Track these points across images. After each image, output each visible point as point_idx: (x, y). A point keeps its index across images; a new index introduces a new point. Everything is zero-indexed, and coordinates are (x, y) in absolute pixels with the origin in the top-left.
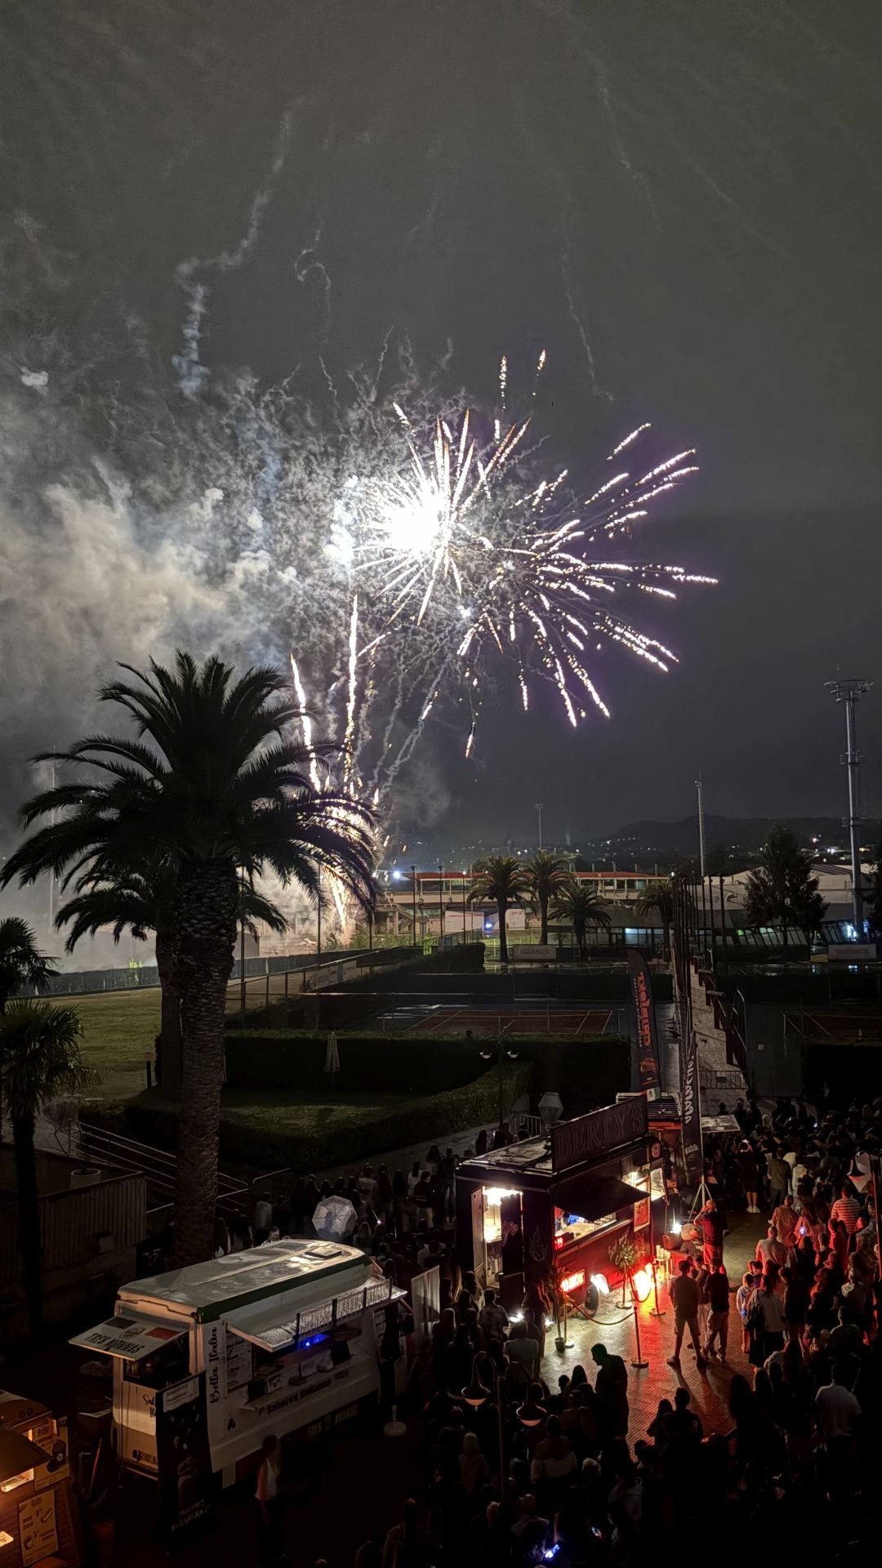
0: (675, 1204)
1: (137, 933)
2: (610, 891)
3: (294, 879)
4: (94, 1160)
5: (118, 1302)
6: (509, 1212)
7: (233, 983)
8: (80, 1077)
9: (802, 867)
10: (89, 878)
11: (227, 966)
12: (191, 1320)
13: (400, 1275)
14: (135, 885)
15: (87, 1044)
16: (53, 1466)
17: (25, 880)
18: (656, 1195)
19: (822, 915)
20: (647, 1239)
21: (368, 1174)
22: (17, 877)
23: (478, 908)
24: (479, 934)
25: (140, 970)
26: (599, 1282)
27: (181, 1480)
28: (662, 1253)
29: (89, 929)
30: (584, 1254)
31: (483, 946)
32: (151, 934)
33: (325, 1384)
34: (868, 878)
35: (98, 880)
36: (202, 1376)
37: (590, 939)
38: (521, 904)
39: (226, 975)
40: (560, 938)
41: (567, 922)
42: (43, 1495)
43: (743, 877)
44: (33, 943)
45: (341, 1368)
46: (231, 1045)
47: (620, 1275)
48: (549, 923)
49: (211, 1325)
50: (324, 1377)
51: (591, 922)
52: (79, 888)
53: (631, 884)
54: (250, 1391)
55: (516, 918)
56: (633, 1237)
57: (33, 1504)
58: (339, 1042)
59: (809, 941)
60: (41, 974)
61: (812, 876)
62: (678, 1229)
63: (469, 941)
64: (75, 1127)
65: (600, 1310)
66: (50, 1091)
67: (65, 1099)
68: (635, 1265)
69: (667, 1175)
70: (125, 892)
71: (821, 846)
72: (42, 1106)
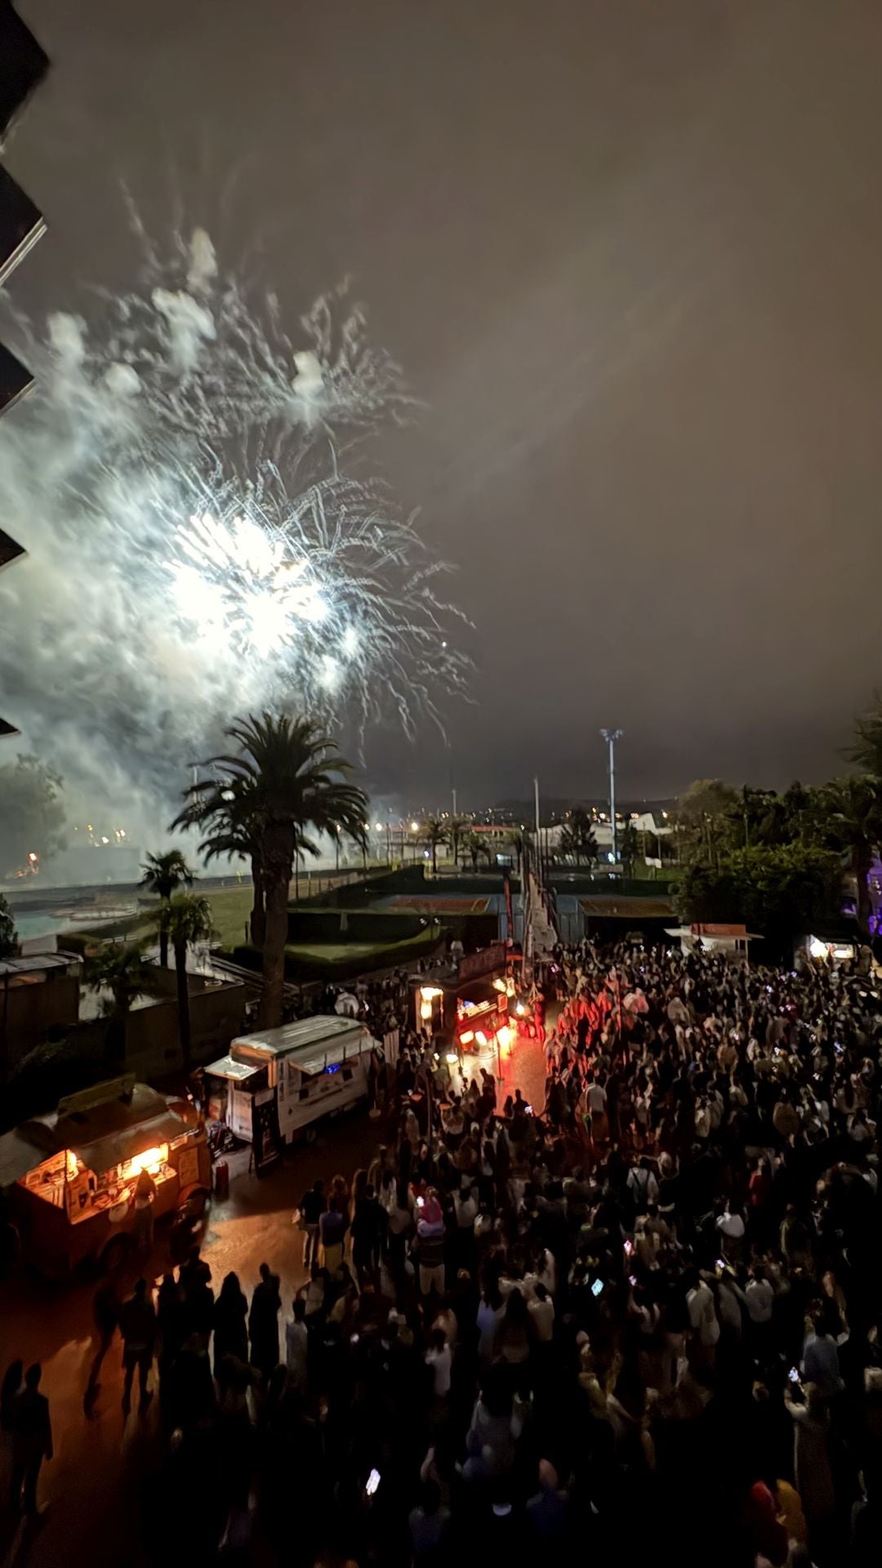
0: (521, 996)
1: (241, 857)
2: (491, 835)
3: (325, 832)
5: (232, 1048)
6: (435, 1003)
7: (292, 883)
8: (211, 933)
9: (587, 825)
10: (217, 827)
11: (289, 875)
12: (270, 1059)
13: (378, 1035)
14: (240, 832)
15: (214, 917)
17: (182, 830)
18: (511, 993)
19: (596, 849)
20: (505, 1015)
21: (362, 982)
22: (179, 827)
23: (422, 845)
24: (422, 859)
25: (241, 877)
26: (480, 1037)
27: (264, 1140)
28: (513, 1022)
29: (216, 854)
30: (471, 1023)
31: (423, 866)
32: (249, 858)
33: (340, 1090)
34: (620, 830)
35: (221, 829)
36: (275, 1088)
37: (479, 861)
38: (444, 842)
39: (289, 878)
40: (464, 861)
41: (469, 853)
42: (192, 1150)
43: (558, 829)
44: (186, 862)
45: (348, 1082)
46: (292, 917)
47: (491, 1033)
48: (459, 853)
49: (280, 1061)
50: (337, 1088)
51: (480, 853)
52: (210, 833)
53: (501, 833)
54: (300, 1095)
55: (441, 851)
56: (498, 1014)
57: (187, 1154)
58: (350, 917)
59: (590, 862)
60: (189, 880)
61: (592, 829)
62: (521, 1010)
63: (417, 863)
64: (208, 959)
65: (480, 1051)
66: (194, 940)
67: (203, 944)
68: (499, 1028)
69: (516, 982)
70: (235, 835)
71: (597, 814)
72: (190, 948)
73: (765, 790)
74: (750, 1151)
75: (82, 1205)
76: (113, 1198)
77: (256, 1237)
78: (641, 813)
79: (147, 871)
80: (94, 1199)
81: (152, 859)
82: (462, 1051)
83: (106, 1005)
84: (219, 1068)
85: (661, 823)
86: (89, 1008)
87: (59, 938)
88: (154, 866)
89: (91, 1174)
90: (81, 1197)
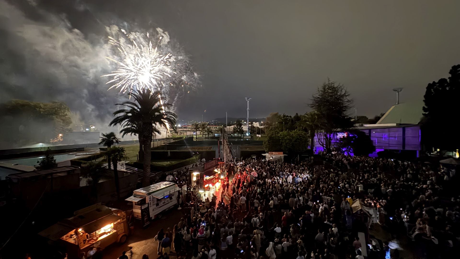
0: (222, 173)
1: (135, 134)
2: (213, 128)
3: (162, 126)
4: (128, 171)
5: (134, 193)
6: (197, 176)
7: (152, 143)
8: (126, 158)
9: (241, 125)
10: (126, 125)
11: (151, 140)
12: (146, 195)
13: (181, 186)
14: (134, 126)
15: (127, 153)
16: (123, 219)
17: (114, 125)
18: (219, 172)
19: (243, 132)
20: (218, 179)
21: (175, 171)
23: (193, 131)
24: (192, 135)
25: (135, 141)
26: (211, 185)
27: (145, 219)
28: (220, 181)
29: (126, 134)
30: (208, 182)
31: (193, 137)
32: (137, 135)
33: (169, 203)
34: (250, 127)
35: (128, 126)
36: (148, 203)
37: (210, 136)
38: (199, 130)
39: (151, 142)
40: (205, 136)
41: (207, 133)
43: (233, 126)
44: (116, 136)
45: (171, 200)
46: (152, 153)
47: (213, 184)
48: (204, 133)
49: (150, 196)
50: (168, 202)
51: (210, 133)
52: (124, 127)
53: (216, 127)
54: (156, 205)
55: (198, 133)
56: (216, 179)
57: (120, 225)
58: (171, 152)
59: (241, 136)
60: (117, 142)
61: (242, 126)
62: (222, 177)
63: (191, 136)
64: (125, 166)
65: (210, 189)
66: (120, 161)
67: (123, 162)
68: (216, 183)
69: (221, 170)
70: (133, 128)
71: (244, 122)
72: (119, 163)
73: (289, 116)
74: (282, 210)
75: (84, 243)
76: (95, 240)
77: (143, 246)
78: (256, 122)
79: (102, 139)
80: (88, 241)
81: (104, 135)
82: (205, 189)
83: (89, 182)
84: (130, 199)
85: (261, 125)
86: (83, 183)
87: (71, 161)
88: (104, 137)
89: (87, 234)
90: (84, 241)
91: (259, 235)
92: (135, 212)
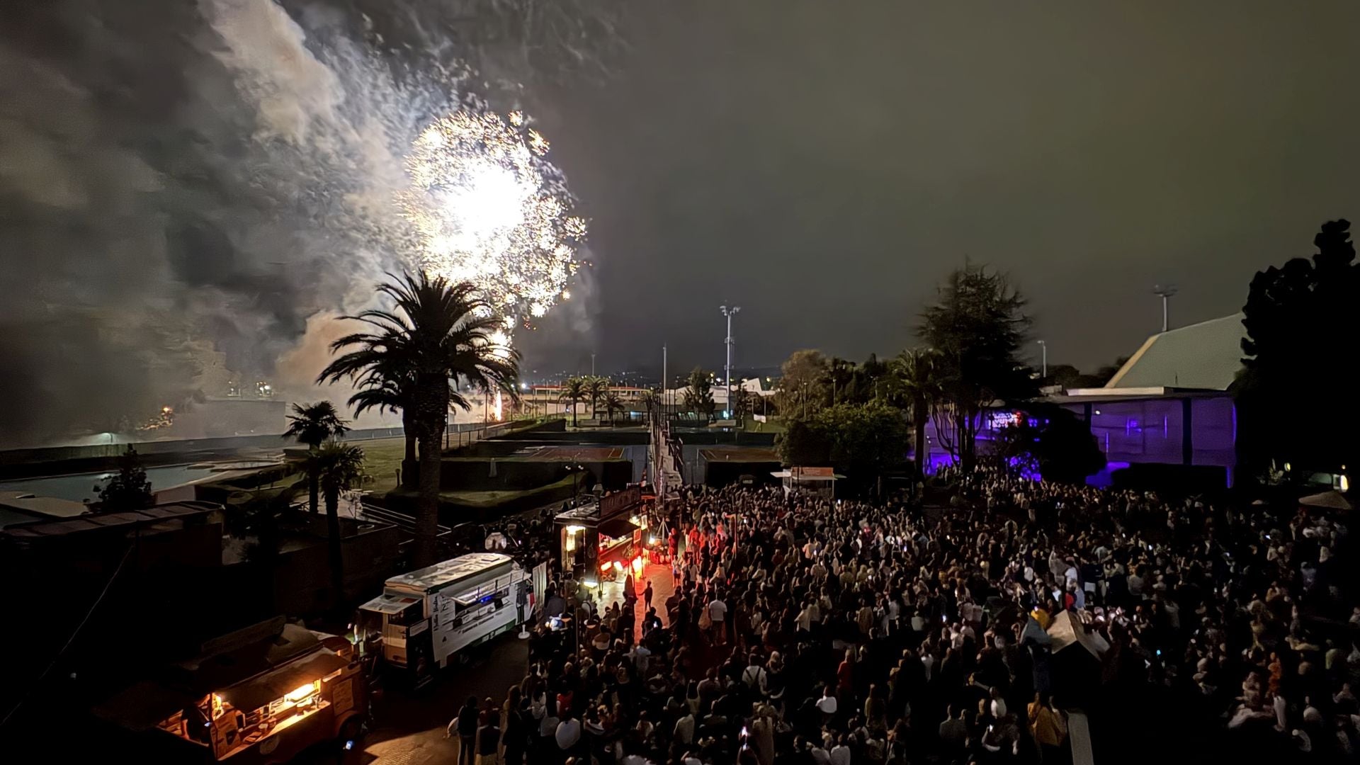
0: (652, 530)
1: (392, 410)
2: (624, 395)
3: (478, 386)
4: (370, 520)
5: (385, 587)
6: (579, 538)
7: (444, 435)
8: (363, 481)
9: (706, 386)
10: (368, 381)
11: (442, 426)
12: (425, 594)
13: (527, 567)
14: (391, 386)
15: (363, 466)
16: (351, 667)
17: (334, 380)
18: (644, 527)
19: (714, 407)
20: (639, 546)
21: (512, 522)
22: (329, 378)
23: (563, 403)
24: (563, 414)
25: (392, 429)
26: (618, 566)
27: (418, 668)
28: (646, 552)
29: (367, 407)
30: (612, 554)
31: (565, 420)
32: (400, 411)
33: (492, 617)
34: (734, 392)
35: (373, 383)
36: (430, 619)
37: (615, 417)
38: (583, 401)
39: (441, 431)
40: (601, 416)
41: (606, 410)
42: (347, 681)
43: (683, 390)
44: (335, 414)
45: (499, 610)
46: (445, 465)
47: (627, 562)
48: (597, 410)
49: (435, 595)
50: (489, 615)
51: (616, 409)
52: (360, 388)
53: (634, 393)
54: (454, 624)
55: (580, 407)
56: (633, 546)
57: (340, 686)
58: (498, 464)
59: (708, 418)
60: (339, 430)
61: (711, 390)
62: (652, 541)
63: (559, 417)
64: (360, 505)
66: (347, 488)
67: (354, 492)
68: (634, 558)
69: (648, 519)
70: (386, 390)
71: (715, 378)
72: (342, 495)
73: (848, 361)
74: (836, 645)
75: (230, 742)
76: (263, 732)
77: (412, 752)
78: (749, 379)
79: (295, 420)
80: (244, 734)
81: (300, 411)
82: (601, 577)
83: (250, 550)
84: (375, 605)
85: (765, 386)
86: (232, 552)
87: (197, 487)
88: (301, 417)
89: (239, 712)
90: (228, 734)
91: (769, 719)
92: (387, 645)
